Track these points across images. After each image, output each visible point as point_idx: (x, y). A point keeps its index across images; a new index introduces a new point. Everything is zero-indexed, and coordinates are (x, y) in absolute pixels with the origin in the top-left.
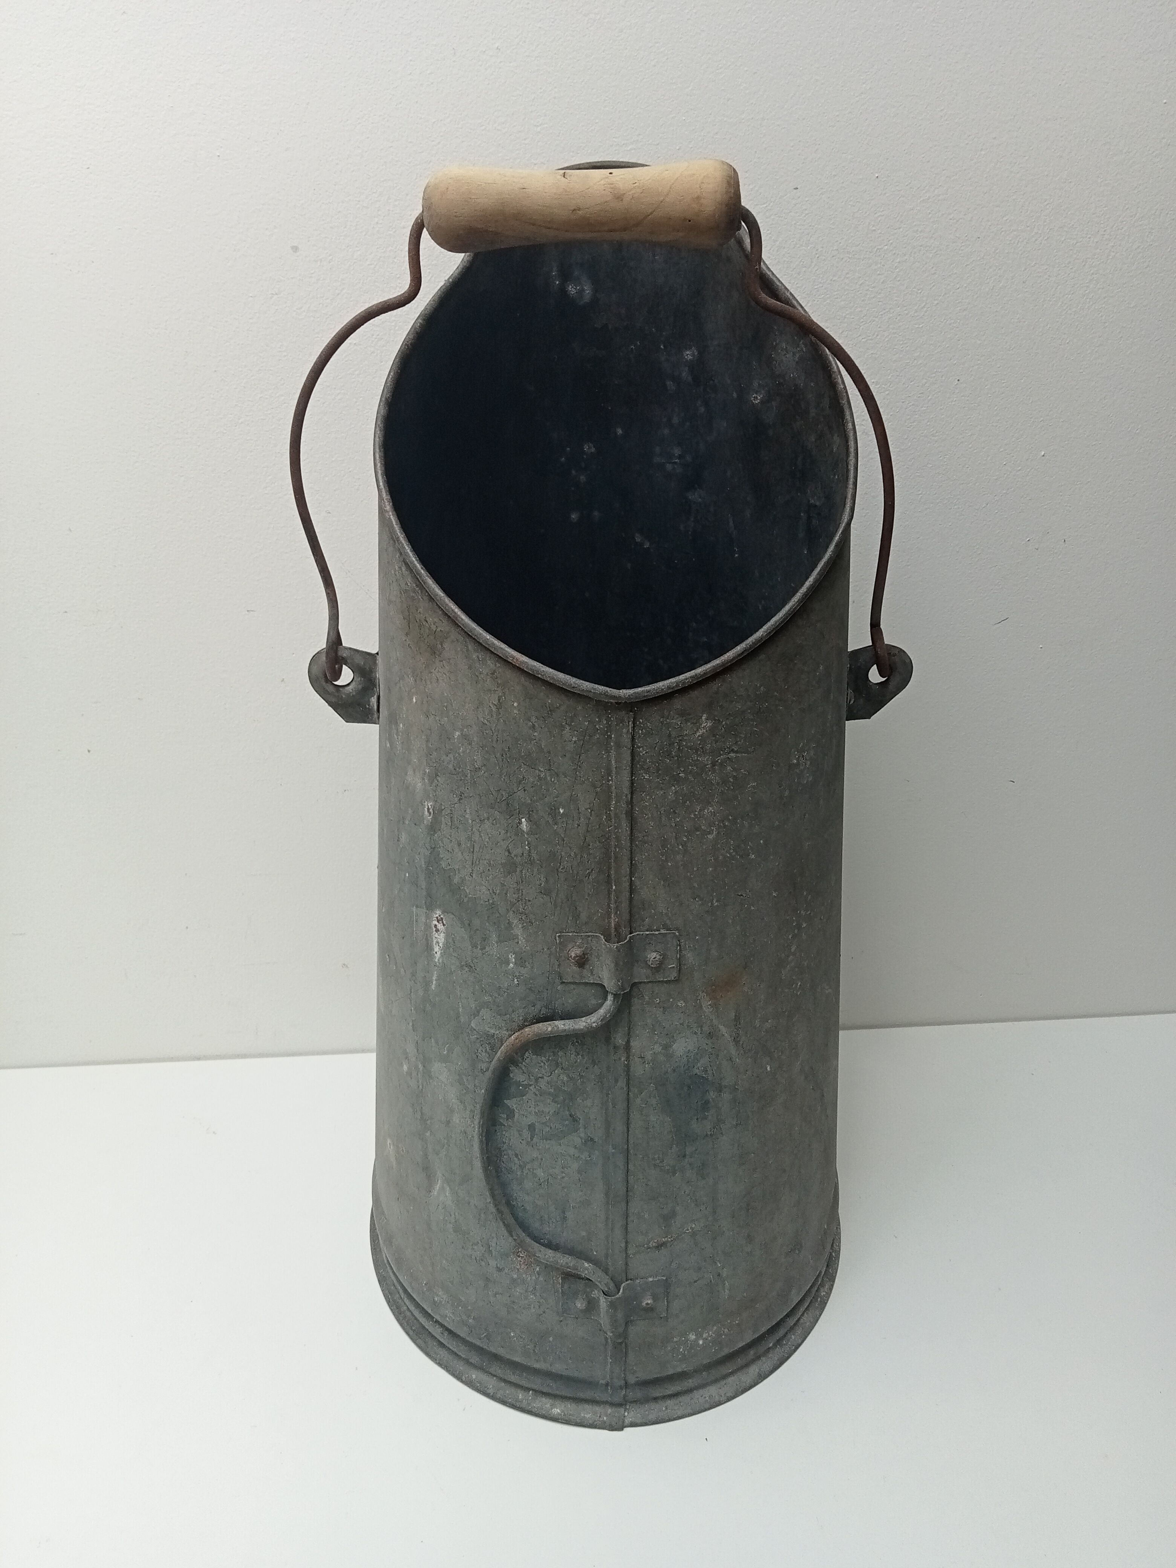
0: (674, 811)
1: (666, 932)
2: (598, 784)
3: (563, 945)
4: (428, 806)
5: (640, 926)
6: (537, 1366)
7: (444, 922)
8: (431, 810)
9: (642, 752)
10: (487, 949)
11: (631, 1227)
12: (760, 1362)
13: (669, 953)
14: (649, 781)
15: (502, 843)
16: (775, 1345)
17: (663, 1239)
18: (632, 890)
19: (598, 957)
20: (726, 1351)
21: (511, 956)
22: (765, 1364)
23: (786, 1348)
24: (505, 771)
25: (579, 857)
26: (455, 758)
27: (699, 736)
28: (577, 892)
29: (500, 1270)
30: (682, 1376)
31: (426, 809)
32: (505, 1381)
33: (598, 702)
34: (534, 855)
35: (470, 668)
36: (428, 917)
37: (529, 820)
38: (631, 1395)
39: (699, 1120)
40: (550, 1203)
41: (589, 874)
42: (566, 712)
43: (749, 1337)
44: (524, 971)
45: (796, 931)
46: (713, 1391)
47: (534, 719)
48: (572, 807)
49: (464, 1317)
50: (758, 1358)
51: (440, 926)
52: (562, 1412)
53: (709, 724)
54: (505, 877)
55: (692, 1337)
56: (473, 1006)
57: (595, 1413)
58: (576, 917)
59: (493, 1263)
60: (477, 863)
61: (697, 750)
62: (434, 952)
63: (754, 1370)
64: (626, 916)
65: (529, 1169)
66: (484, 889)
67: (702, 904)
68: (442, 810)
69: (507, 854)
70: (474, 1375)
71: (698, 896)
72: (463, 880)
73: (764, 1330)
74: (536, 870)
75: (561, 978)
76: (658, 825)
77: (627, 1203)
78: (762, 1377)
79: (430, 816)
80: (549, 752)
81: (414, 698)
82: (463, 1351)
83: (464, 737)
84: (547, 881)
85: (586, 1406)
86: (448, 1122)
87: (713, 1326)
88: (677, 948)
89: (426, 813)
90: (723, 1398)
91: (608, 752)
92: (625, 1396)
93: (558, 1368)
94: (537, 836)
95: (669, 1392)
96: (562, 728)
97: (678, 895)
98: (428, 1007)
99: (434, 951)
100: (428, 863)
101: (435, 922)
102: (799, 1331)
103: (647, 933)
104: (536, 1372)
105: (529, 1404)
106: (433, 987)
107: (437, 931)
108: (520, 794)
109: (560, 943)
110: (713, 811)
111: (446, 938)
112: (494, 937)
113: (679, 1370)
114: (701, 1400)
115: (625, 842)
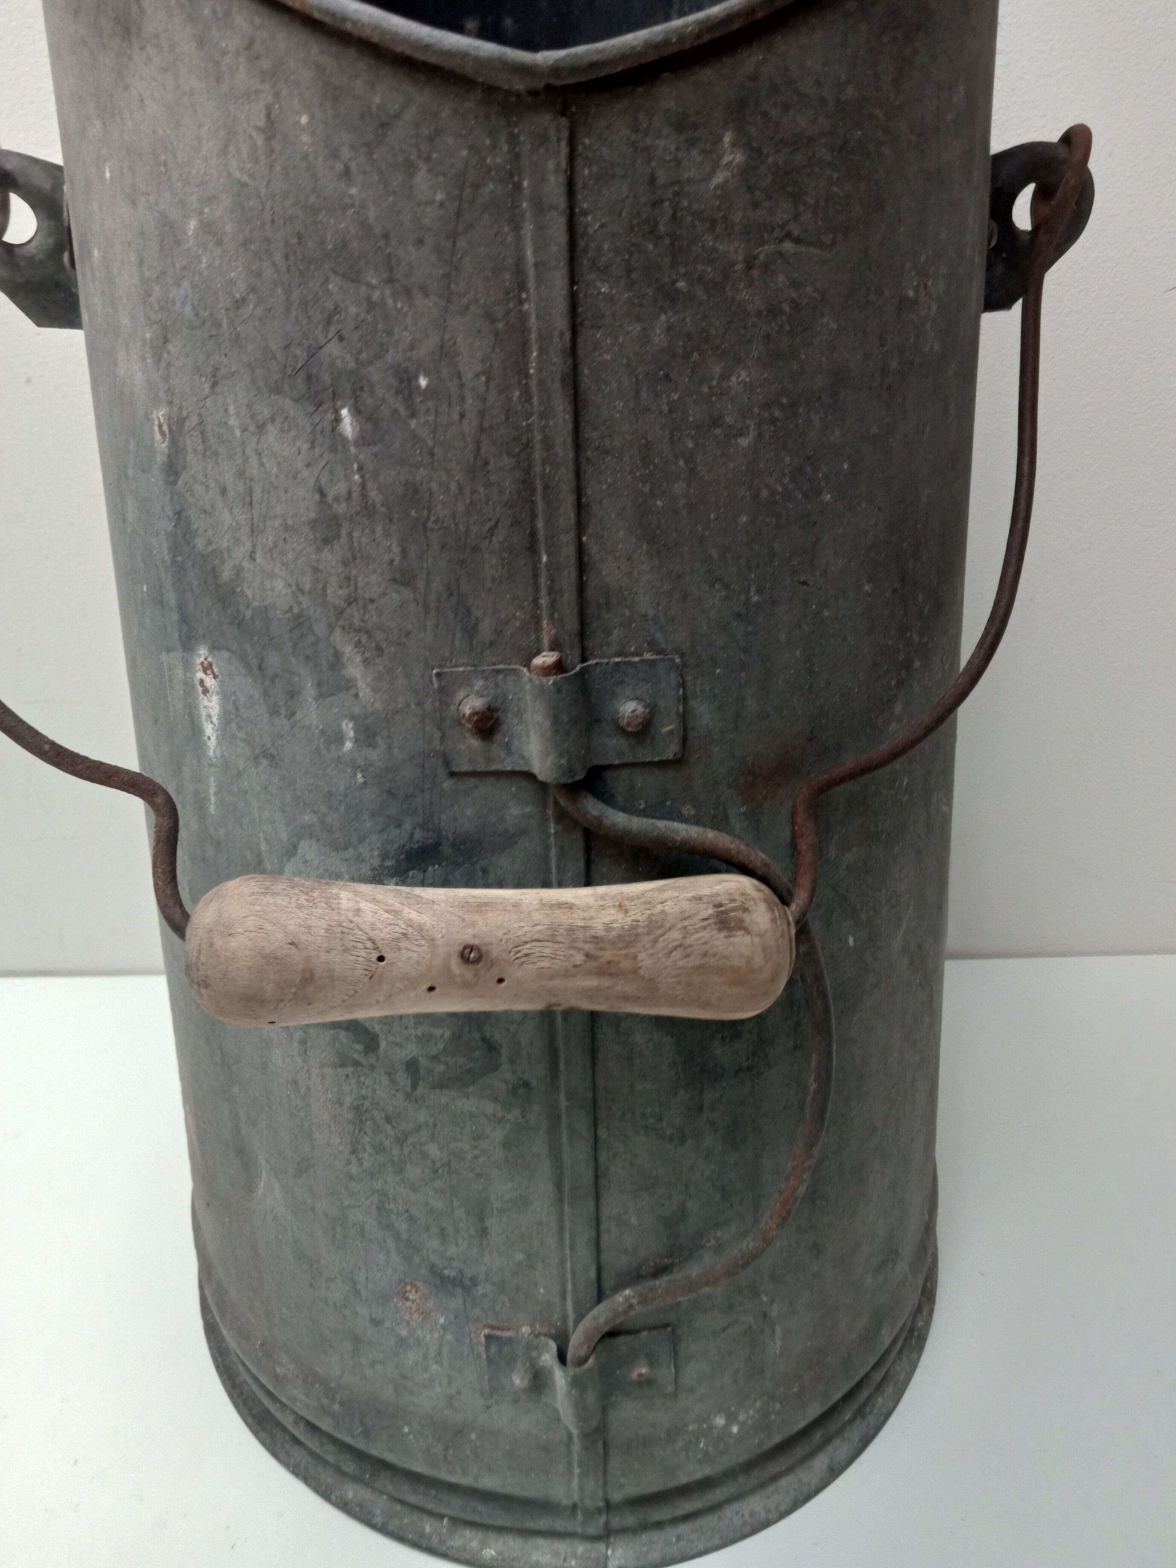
0: (667, 377)
1: (654, 657)
2: (499, 311)
3: (445, 693)
4: (159, 418)
5: (601, 646)
6: (453, 1479)
7: (216, 670)
8: (165, 428)
9: (591, 223)
10: (299, 715)
11: (605, 1240)
12: (830, 1448)
13: (662, 704)
14: (610, 298)
15: (306, 473)
16: (853, 1419)
17: (666, 1261)
18: (582, 564)
19: (519, 714)
20: (777, 1439)
21: (347, 725)
22: (839, 1449)
23: (871, 1420)
24: (295, 295)
25: (467, 490)
26: (194, 286)
27: (717, 187)
28: (469, 575)
29: (376, 1323)
30: (705, 1484)
31: (156, 428)
32: (403, 1503)
33: (489, 90)
34: (374, 495)
35: (201, 43)
36: (188, 666)
37: (357, 412)
38: (616, 1522)
39: (727, 1040)
40: (456, 1203)
41: (492, 530)
42: (418, 125)
43: (814, 1411)
44: (373, 755)
45: (903, 674)
46: (755, 1504)
47: (346, 153)
48: (445, 372)
49: (325, 1401)
50: (827, 1441)
51: (210, 682)
52: (498, 1555)
53: (739, 158)
54: (319, 550)
55: (720, 1421)
56: (284, 836)
57: (556, 1555)
58: (471, 631)
59: (364, 1312)
60: (261, 525)
61: (713, 222)
62: (206, 738)
63: (821, 1462)
64: (572, 624)
65: (413, 1145)
66: (279, 585)
67: (727, 598)
68: (185, 419)
69: (317, 497)
70: (351, 1492)
71: (719, 579)
72: (239, 571)
73: (838, 1396)
74: (379, 530)
75: (447, 763)
76: (633, 409)
77: (597, 1197)
78: (835, 1472)
79: (163, 442)
80: (386, 236)
81: (107, 170)
82: (330, 1453)
83: (207, 227)
84: (404, 553)
85: (540, 1542)
86: (265, 1066)
87: (755, 1400)
88: (678, 692)
89: (158, 437)
90: (774, 1515)
91: (516, 226)
92: (607, 1524)
93: (488, 1482)
94: (376, 449)
95: (679, 1512)
96: (410, 168)
97: (679, 577)
98: (210, 852)
99: (204, 735)
100: (175, 549)
101: (200, 675)
102: (890, 1389)
103: (617, 660)
104: (453, 1488)
105: (442, 1542)
106: (212, 809)
107: (206, 691)
108: (333, 349)
109: (441, 689)
110: (748, 380)
111: (223, 706)
112: (309, 690)
113: (698, 1476)
114: (737, 1521)
115: (564, 450)
